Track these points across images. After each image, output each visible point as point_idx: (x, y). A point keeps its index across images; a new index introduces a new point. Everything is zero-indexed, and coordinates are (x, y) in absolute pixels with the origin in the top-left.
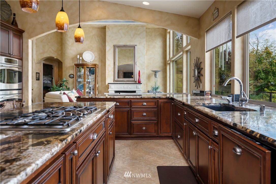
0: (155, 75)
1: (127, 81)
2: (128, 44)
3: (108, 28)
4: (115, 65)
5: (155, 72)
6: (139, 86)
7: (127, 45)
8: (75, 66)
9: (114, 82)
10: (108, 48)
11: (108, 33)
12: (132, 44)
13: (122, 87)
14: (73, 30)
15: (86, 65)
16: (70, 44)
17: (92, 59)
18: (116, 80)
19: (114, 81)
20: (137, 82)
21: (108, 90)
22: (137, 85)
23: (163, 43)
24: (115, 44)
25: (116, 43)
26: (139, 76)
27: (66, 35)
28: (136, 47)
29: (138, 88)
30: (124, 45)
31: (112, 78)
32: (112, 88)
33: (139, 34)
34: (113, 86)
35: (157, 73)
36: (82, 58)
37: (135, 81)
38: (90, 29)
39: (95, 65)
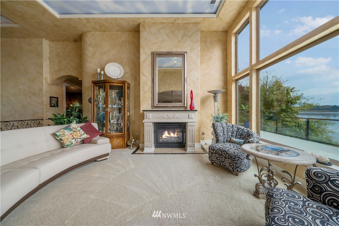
0: (215, 97)
1: (172, 107)
2: (174, 50)
3: (144, 27)
4: (154, 82)
5: (215, 93)
6: (192, 114)
7: (172, 52)
8: (94, 84)
9: (152, 108)
10: (143, 57)
11: (144, 35)
12: (179, 50)
13: (165, 117)
14: (93, 35)
15: (109, 83)
16: (90, 55)
17: (120, 75)
18: (155, 105)
19: (153, 106)
20: (189, 109)
21: (143, 122)
22: (190, 114)
23: (222, 52)
24: (154, 51)
25: (155, 49)
26: (192, 98)
27: (85, 42)
28: (186, 54)
29: (190, 117)
30: (167, 52)
31: (150, 102)
32: (150, 119)
33: (190, 36)
34: (151, 114)
35: (217, 95)
36: (104, 72)
37: (185, 107)
38: (118, 32)
39: (124, 82)
